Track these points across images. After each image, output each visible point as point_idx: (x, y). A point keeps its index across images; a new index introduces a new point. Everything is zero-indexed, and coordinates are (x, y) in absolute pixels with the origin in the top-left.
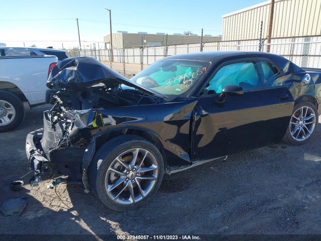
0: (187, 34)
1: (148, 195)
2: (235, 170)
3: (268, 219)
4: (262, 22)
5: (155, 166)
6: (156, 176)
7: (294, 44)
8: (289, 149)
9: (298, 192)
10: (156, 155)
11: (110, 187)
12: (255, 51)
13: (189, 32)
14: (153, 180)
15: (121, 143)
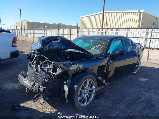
0: (60, 24)
1: (91, 101)
2: (117, 87)
3: (143, 105)
4: (106, 22)
5: (94, 87)
6: (94, 91)
7: (112, 32)
8: (132, 76)
9: (146, 94)
10: (95, 82)
11: (79, 98)
12: (124, 36)
13: (61, 23)
14: (93, 94)
15: (84, 77)
